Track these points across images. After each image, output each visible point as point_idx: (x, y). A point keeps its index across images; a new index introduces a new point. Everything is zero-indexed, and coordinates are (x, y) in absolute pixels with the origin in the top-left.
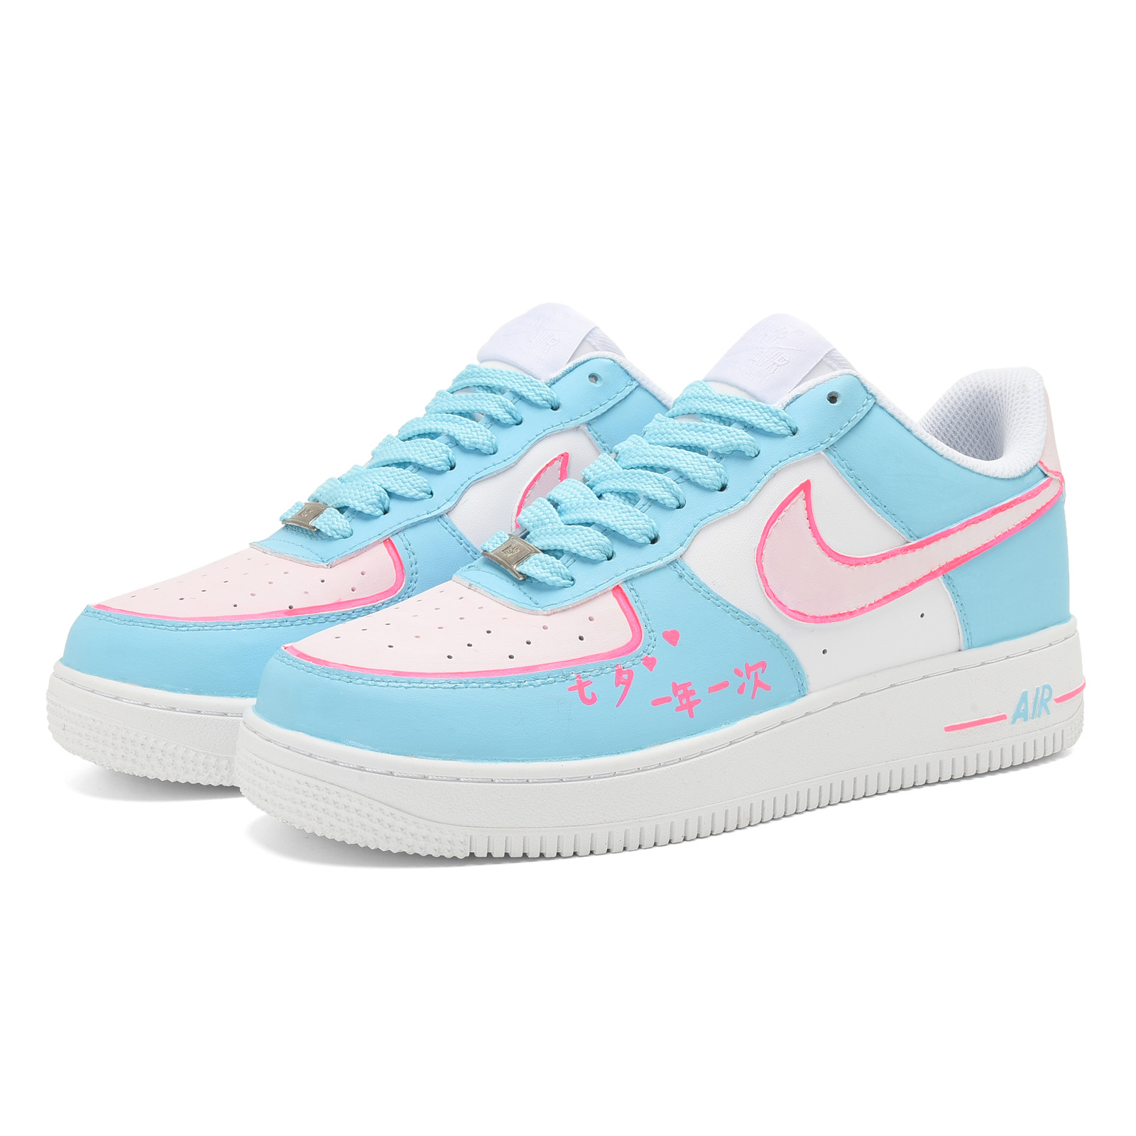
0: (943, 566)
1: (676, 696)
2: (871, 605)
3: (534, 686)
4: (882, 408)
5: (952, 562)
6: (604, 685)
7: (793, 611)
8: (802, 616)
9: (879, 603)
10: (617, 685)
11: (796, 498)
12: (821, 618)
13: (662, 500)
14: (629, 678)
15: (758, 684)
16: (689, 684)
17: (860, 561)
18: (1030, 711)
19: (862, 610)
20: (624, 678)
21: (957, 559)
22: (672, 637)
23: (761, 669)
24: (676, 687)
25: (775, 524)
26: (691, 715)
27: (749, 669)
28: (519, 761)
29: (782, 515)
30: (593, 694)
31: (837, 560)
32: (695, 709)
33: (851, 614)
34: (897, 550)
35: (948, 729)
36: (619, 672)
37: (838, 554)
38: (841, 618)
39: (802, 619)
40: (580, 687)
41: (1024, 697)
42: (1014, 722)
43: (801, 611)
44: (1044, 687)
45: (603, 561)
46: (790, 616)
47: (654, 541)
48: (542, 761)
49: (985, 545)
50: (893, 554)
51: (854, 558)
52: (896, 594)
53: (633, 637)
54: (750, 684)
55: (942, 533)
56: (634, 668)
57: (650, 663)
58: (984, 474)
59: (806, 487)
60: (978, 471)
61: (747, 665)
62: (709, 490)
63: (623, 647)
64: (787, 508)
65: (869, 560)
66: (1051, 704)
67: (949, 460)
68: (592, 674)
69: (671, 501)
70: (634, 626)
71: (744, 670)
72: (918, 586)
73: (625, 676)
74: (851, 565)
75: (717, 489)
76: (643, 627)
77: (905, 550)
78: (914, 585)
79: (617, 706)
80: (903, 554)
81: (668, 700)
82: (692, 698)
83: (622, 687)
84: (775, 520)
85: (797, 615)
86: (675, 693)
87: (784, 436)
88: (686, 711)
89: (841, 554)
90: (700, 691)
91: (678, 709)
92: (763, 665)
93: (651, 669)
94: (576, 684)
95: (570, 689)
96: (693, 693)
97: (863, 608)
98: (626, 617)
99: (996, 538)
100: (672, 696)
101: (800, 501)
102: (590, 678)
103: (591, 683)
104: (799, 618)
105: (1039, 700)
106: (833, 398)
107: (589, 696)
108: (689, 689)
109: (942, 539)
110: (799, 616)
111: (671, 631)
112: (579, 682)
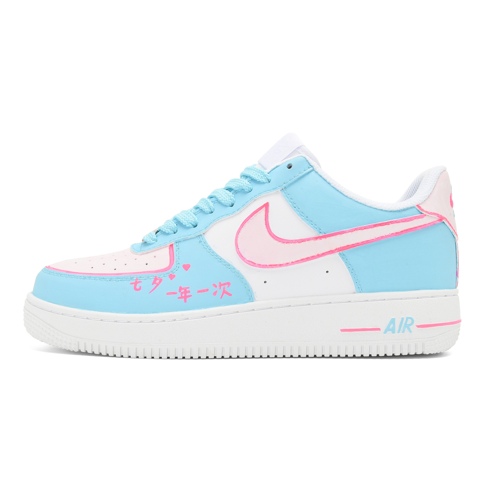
0: (338, 248)
1: (179, 292)
2: (292, 262)
3: (117, 281)
4: (316, 172)
5: (344, 247)
6: (147, 284)
7: (248, 261)
8: (253, 264)
9: (298, 262)
10: (153, 284)
11: (261, 210)
12: (263, 265)
13: (204, 209)
14: (159, 282)
15: (225, 292)
16: (188, 288)
17: (289, 241)
18: (397, 329)
19: (287, 264)
20: (157, 282)
21: (348, 246)
22: (186, 267)
23: (227, 285)
24: (181, 288)
25: (248, 221)
26: (185, 301)
27: (221, 285)
28: (100, 311)
29: (252, 217)
30: (140, 287)
31: (277, 240)
32: (188, 299)
33: (281, 265)
34: (311, 238)
35: (342, 330)
36: (156, 279)
37: (278, 237)
38: (274, 267)
39: (252, 265)
40: (136, 283)
41: (393, 321)
42: (385, 332)
43: (253, 261)
44: (407, 318)
45: (171, 234)
46: (246, 263)
47: (195, 226)
48: (110, 312)
49: (367, 241)
50: (308, 240)
51: (286, 240)
52: (308, 259)
53: (169, 265)
54: (220, 292)
55: (339, 232)
56: (163, 278)
57: (172, 277)
58: (373, 207)
59: (266, 205)
60: (368, 205)
61: (220, 283)
62: (226, 206)
63: (163, 269)
64: (256, 214)
65: (294, 241)
66: (413, 328)
67: (351, 199)
68: (143, 278)
69: (208, 210)
70: (172, 261)
71: (218, 285)
72: (322, 257)
73: (158, 281)
74: (284, 243)
75: (229, 206)
76: (175, 261)
77: (316, 238)
78: (319, 256)
79: (149, 293)
80: (314, 240)
81: (175, 293)
82: (188, 294)
83: (155, 285)
84: (249, 219)
85: (250, 263)
86: (180, 291)
87: (264, 183)
88: (183, 299)
89: (279, 237)
90: (193, 291)
91: (179, 298)
92: (229, 284)
93: (171, 279)
94: (135, 282)
95: (131, 284)
96: (189, 292)
97: (288, 263)
98: (170, 257)
99: (376, 239)
100: (178, 292)
101: (263, 211)
102: (141, 280)
103: (142, 282)
104: (251, 264)
105: (403, 325)
106: (290, 167)
107: (138, 287)
108: (187, 290)
109: (339, 235)
110: (251, 263)
111: (187, 265)
112: (136, 281)
